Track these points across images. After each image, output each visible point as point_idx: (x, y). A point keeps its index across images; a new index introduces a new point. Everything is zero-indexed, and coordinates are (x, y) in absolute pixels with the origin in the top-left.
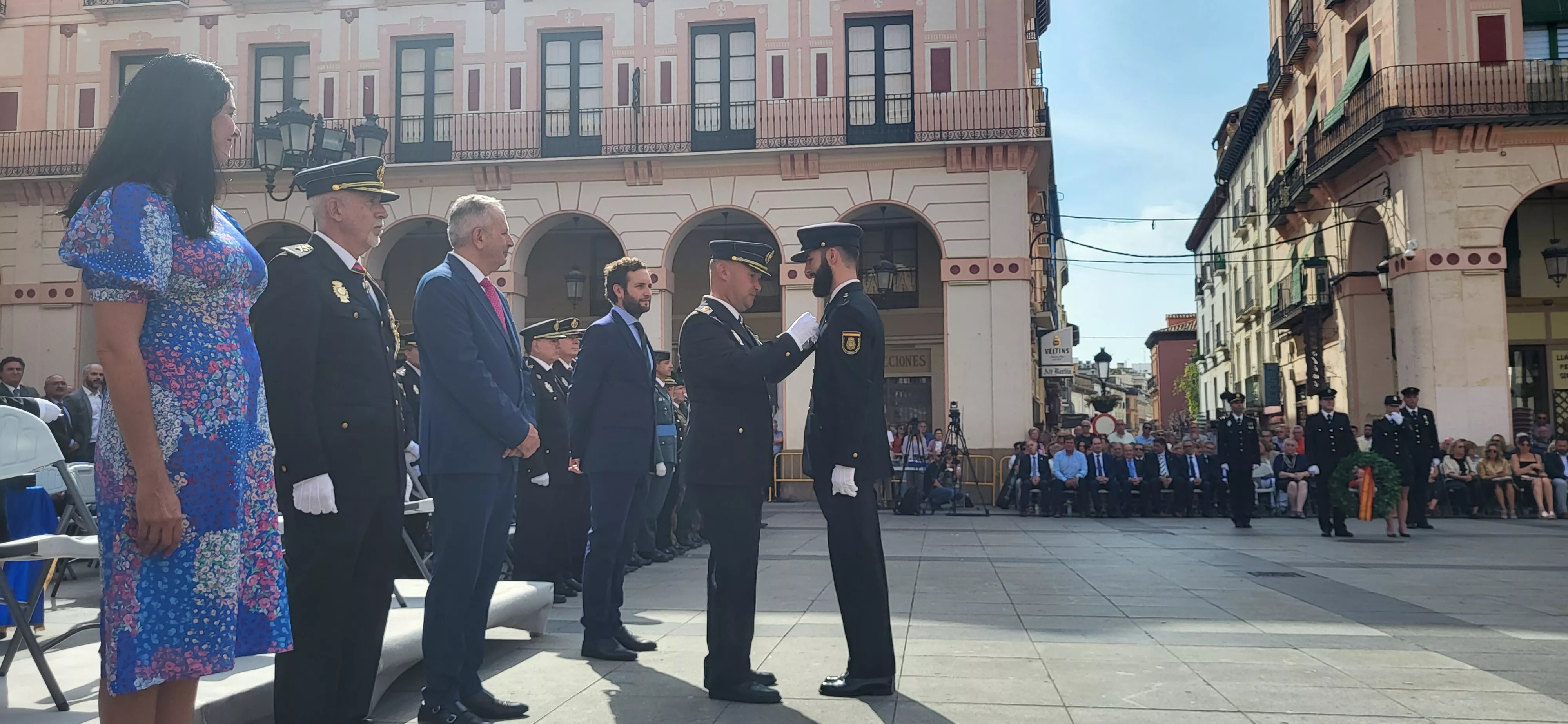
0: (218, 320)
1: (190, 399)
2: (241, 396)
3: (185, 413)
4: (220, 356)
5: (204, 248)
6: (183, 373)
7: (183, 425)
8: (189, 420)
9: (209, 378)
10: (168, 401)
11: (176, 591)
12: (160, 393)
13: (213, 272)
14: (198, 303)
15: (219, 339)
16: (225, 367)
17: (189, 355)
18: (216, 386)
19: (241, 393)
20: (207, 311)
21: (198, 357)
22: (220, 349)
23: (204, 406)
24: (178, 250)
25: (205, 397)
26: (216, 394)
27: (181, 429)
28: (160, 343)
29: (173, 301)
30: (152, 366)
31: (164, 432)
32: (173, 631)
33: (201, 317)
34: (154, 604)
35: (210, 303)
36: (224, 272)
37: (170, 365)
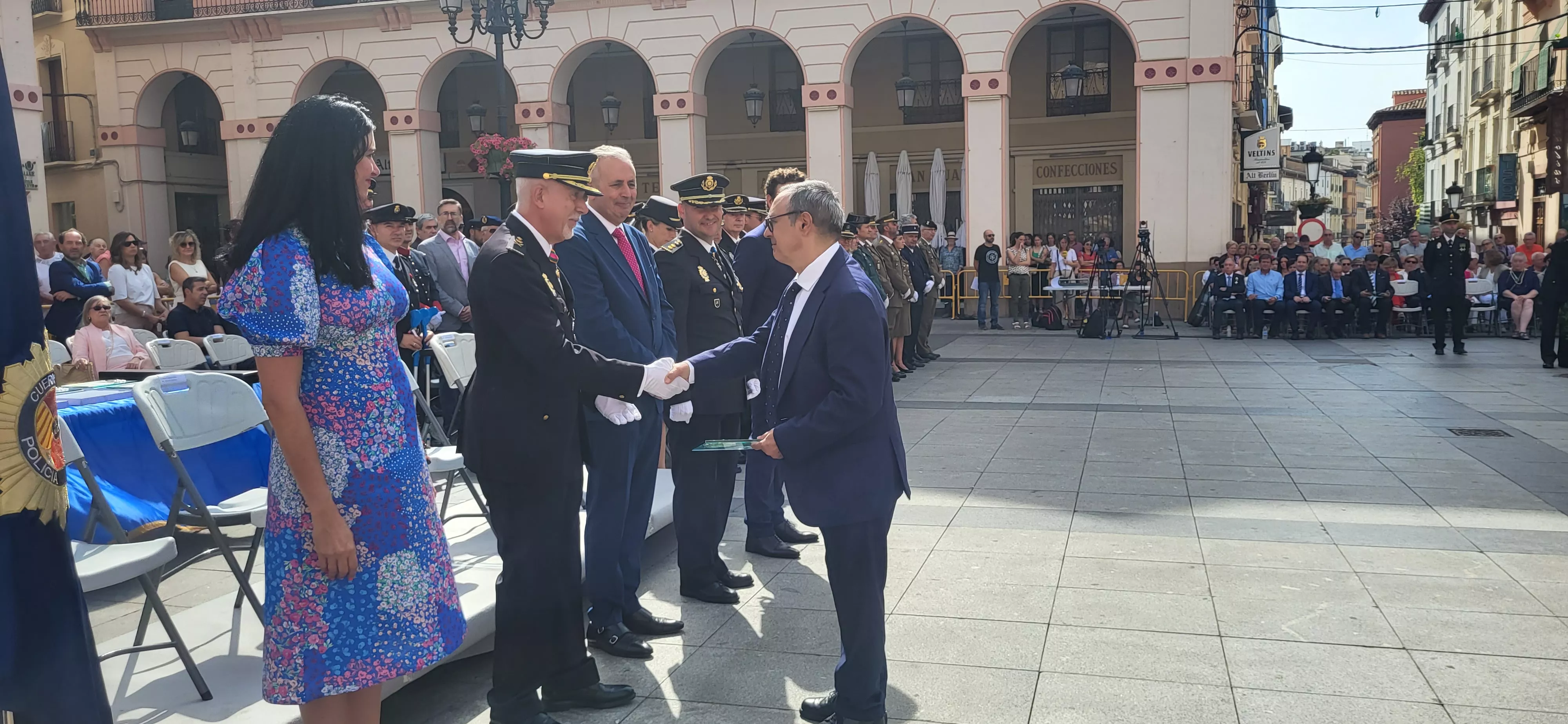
0: (372, 361)
1: (353, 438)
2: (397, 429)
3: (350, 451)
4: (376, 395)
5: (349, 298)
6: (343, 415)
7: (350, 462)
8: (355, 457)
9: (367, 417)
10: (333, 442)
11: (363, 609)
12: (325, 436)
13: (359, 319)
14: (349, 348)
15: (374, 379)
16: (381, 405)
17: (347, 398)
18: (374, 423)
19: (397, 426)
20: (359, 354)
21: (356, 398)
22: (375, 389)
23: (366, 443)
24: (326, 302)
25: (365, 434)
26: (376, 431)
27: (348, 466)
28: (320, 388)
29: (326, 348)
30: (315, 411)
31: (333, 470)
32: (362, 644)
33: (355, 360)
34: (344, 623)
35: (360, 347)
36: (369, 318)
37: (332, 408)
